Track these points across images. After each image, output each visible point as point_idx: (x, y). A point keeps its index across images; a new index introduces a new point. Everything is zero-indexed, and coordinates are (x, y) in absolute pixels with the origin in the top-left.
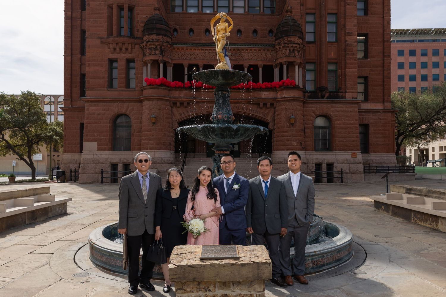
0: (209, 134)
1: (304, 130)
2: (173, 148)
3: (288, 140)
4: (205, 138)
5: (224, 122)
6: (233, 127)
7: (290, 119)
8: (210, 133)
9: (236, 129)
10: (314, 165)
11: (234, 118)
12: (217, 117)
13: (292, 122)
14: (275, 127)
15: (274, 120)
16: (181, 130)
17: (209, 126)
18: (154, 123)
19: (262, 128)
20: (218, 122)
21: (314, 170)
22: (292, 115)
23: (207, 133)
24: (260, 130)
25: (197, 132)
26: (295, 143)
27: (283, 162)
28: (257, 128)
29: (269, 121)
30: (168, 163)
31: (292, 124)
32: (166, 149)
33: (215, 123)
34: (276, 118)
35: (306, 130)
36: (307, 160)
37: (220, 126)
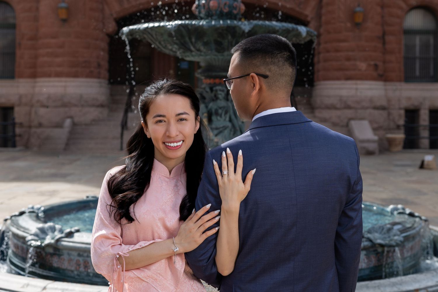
0: (191, 42)
1: (382, 38)
2: (105, 73)
3: (348, 59)
4: (181, 51)
5: (222, 15)
6: (243, 27)
7: (353, 14)
8: (193, 40)
9: (250, 31)
10: (402, 112)
11: (243, 7)
12: (206, 7)
13: (359, 19)
14: (322, 30)
15: (319, 16)
16: (131, 32)
17: (192, 25)
18: (64, 21)
19: (303, 30)
20: (209, 15)
21: (402, 122)
22: (359, 6)
23: (187, 39)
24: (299, 34)
25: (166, 37)
26: (363, 66)
27: (338, 106)
28: (293, 29)
29: (309, 19)
30: (93, 106)
31: (357, 25)
32: (90, 75)
33: (201, 19)
34: (324, 11)
35: (388, 38)
36: (389, 101)
37: (214, 26)
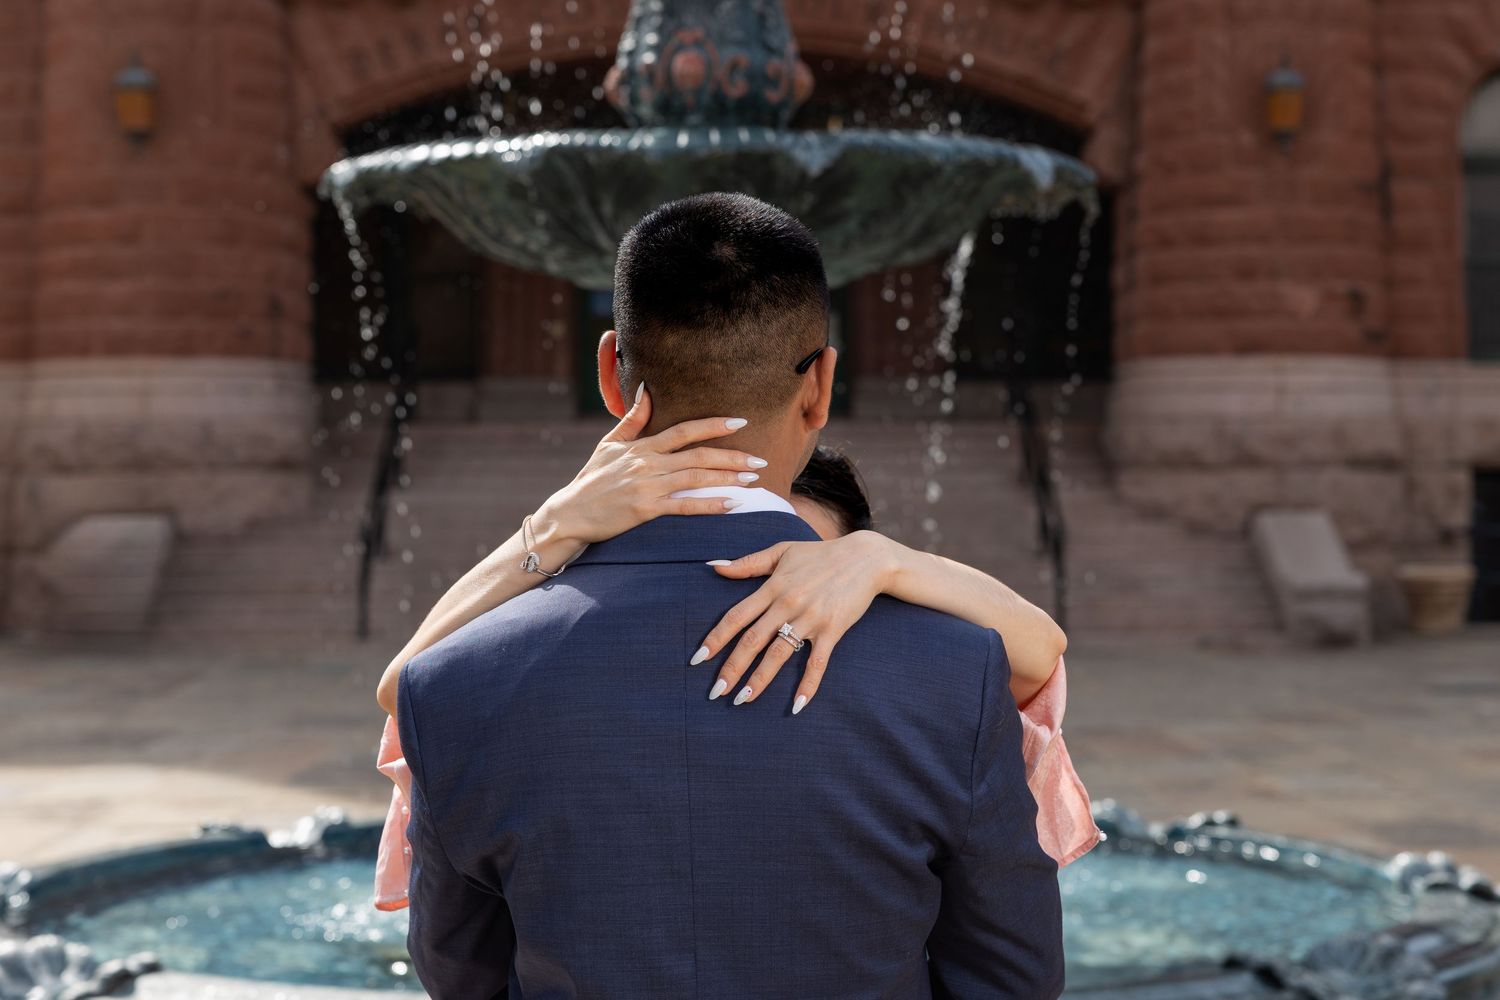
0: (600, 218)
1: (1380, 190)
2: (296, 335)
3: (1246, 272)
4: (561, 251)
5: (721, 111)
6: (801, 155)
7: (1260, 98)
8: (607, 208)
9: (828, 172)
10: (1463, 479)
11: (804, 78)
12: (660, 75)
13: (1287, 116)
14: (1142, 162)
15: (1130, 107)
16: (366, 182)
17: (598, 149)
18: (141, 138)
19: (1039, 162)
20: (671, 112)
21: (1460, 516)
22: (1285, 63)
23: (583, 206)
24: (1023, 182)
25: (499, 196)
26: (1304, 298)
27: (1210, 456)
28: (1001, 162)
29: (1091, 116)
30: (251, 464)
31: (1277, 140)
32: (240, 346)
33: (641, 124)
34: (1149, 85)
35: (1402, 189)
36: (1408, 432)
37: (688, 151)
